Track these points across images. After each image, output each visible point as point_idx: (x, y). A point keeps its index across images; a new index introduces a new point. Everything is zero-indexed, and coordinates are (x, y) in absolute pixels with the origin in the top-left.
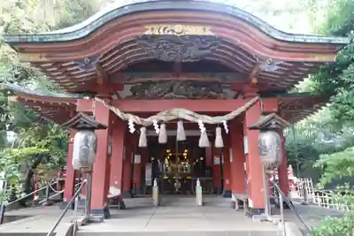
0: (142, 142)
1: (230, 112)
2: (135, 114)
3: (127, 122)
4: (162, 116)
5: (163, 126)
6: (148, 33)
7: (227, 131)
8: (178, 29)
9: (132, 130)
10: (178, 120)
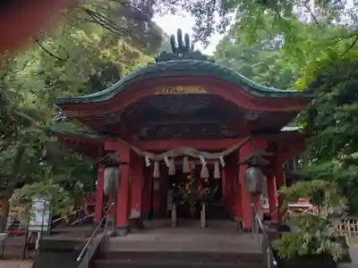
0: (156, 174)
1: (225, 149)
2: (150, 151)
3: (144, 158)
4: (172, 153)
5: (172, 160)
6: (157, 93)
7: (224, 165)
8: (180, 89)
9: (148, 164)
10: (184, 156)
